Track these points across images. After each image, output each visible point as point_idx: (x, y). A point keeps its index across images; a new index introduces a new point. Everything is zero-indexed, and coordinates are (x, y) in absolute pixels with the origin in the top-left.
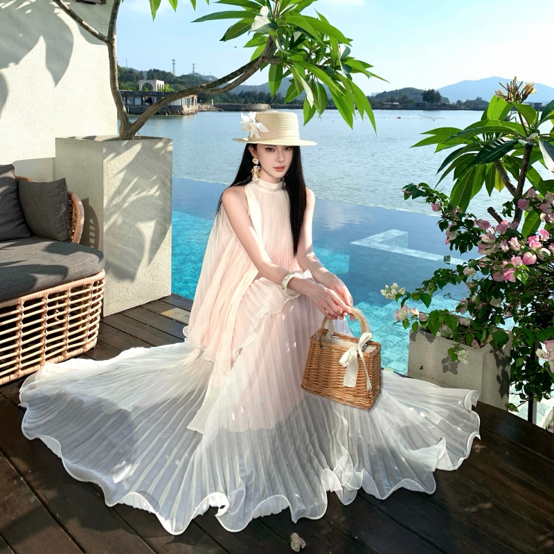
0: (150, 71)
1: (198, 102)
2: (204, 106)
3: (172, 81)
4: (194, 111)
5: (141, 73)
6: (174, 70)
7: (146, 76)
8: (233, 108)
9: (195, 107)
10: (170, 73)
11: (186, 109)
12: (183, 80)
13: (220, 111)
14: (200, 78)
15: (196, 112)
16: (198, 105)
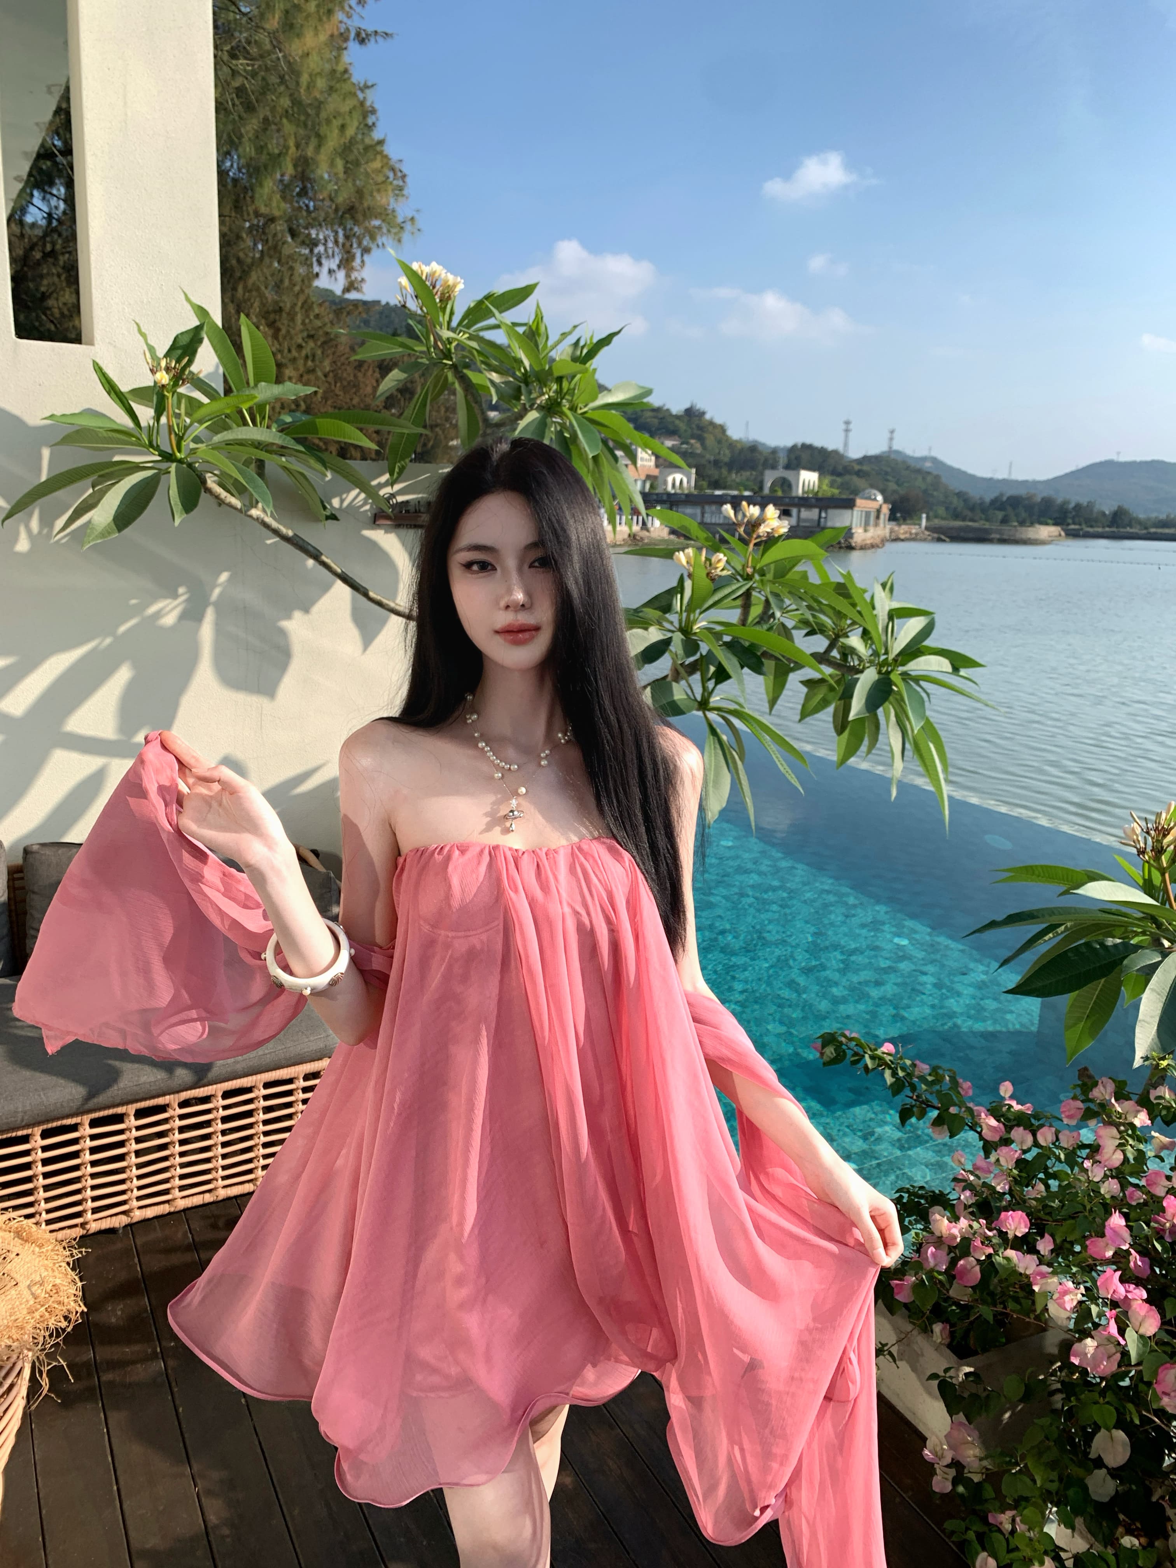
0: (794, 447)
1: (892, 518)
2: (903, 530)
3: (840, 469)
4: (878, 541)
5: (775, 451)
6: (846, 444)
7: (783, 460)
8: (971, 535)
9: (884, 529)
10: (836, 452)
11: (860, 535)
12: (865, 468)
13: (939, 540)
14: (904, 462)
15: (884, 541)
16: (890, 526)
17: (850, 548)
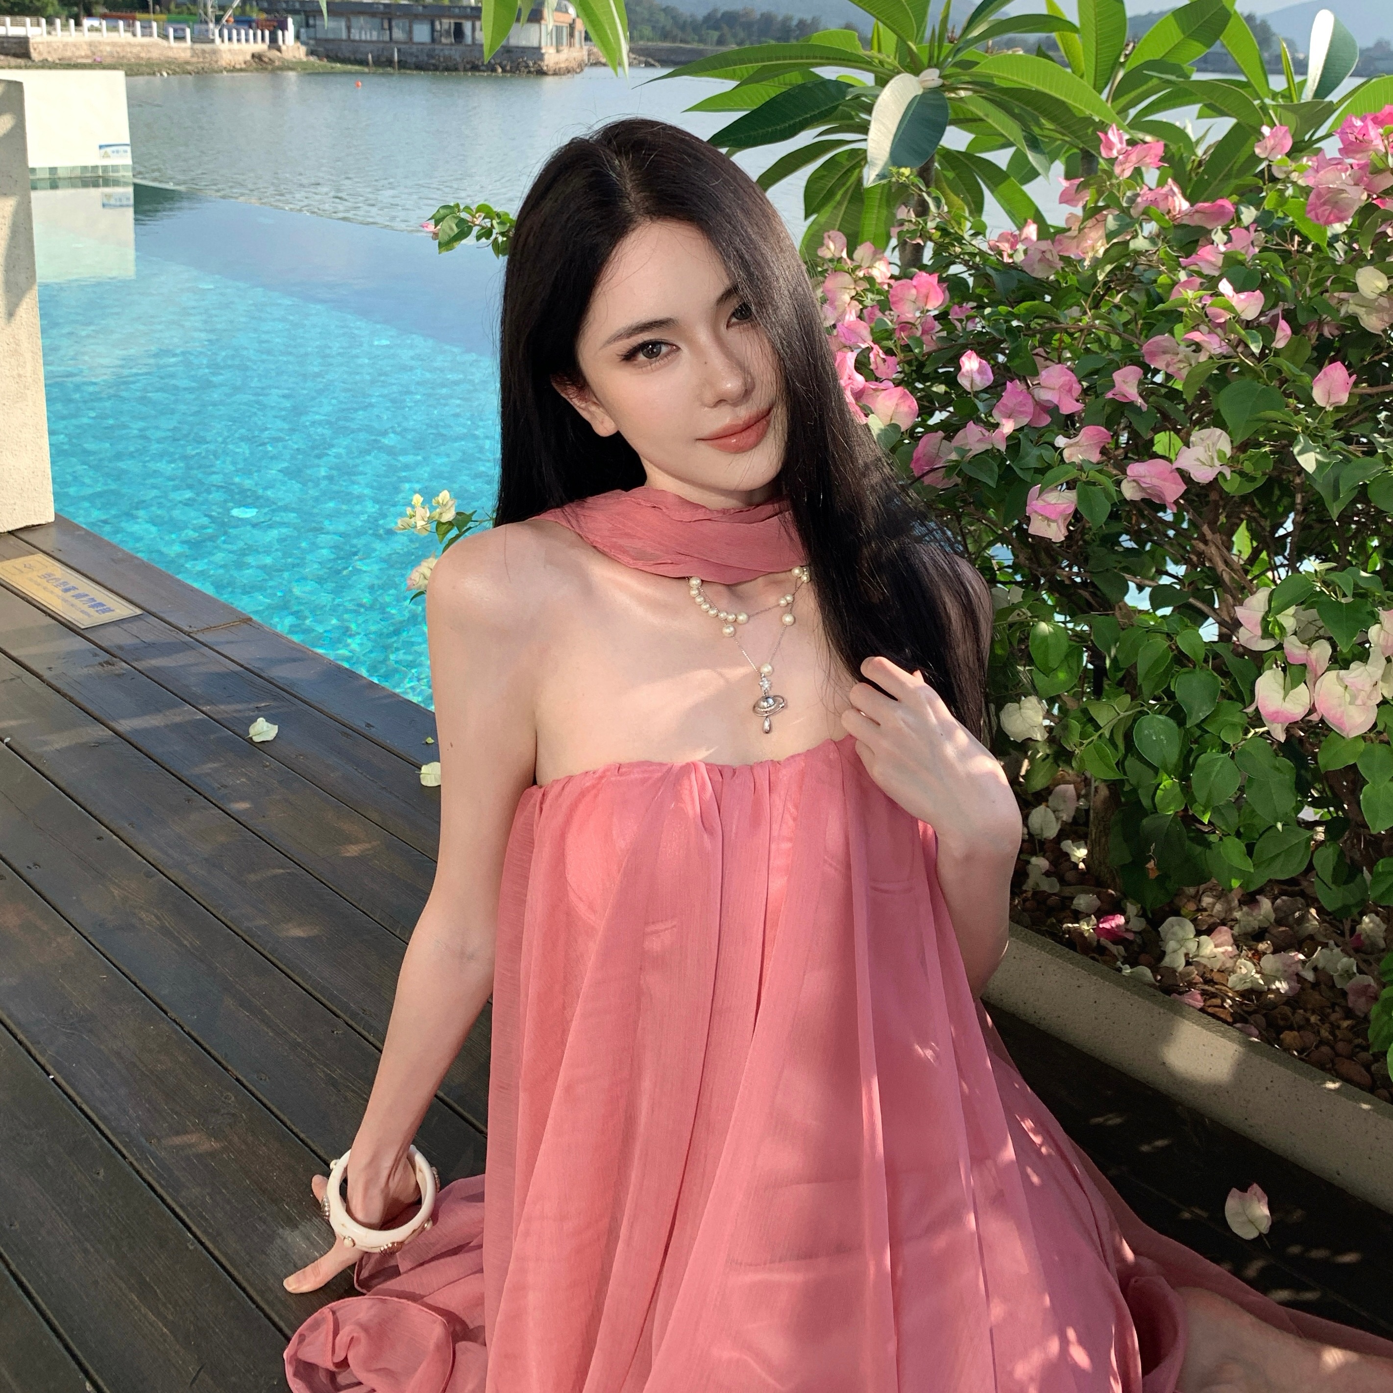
1: (587, 37)
9: (578, 51)
11: (551, 57)
13: (648, 65)
16: (587, 46)
17: (541, 73)
